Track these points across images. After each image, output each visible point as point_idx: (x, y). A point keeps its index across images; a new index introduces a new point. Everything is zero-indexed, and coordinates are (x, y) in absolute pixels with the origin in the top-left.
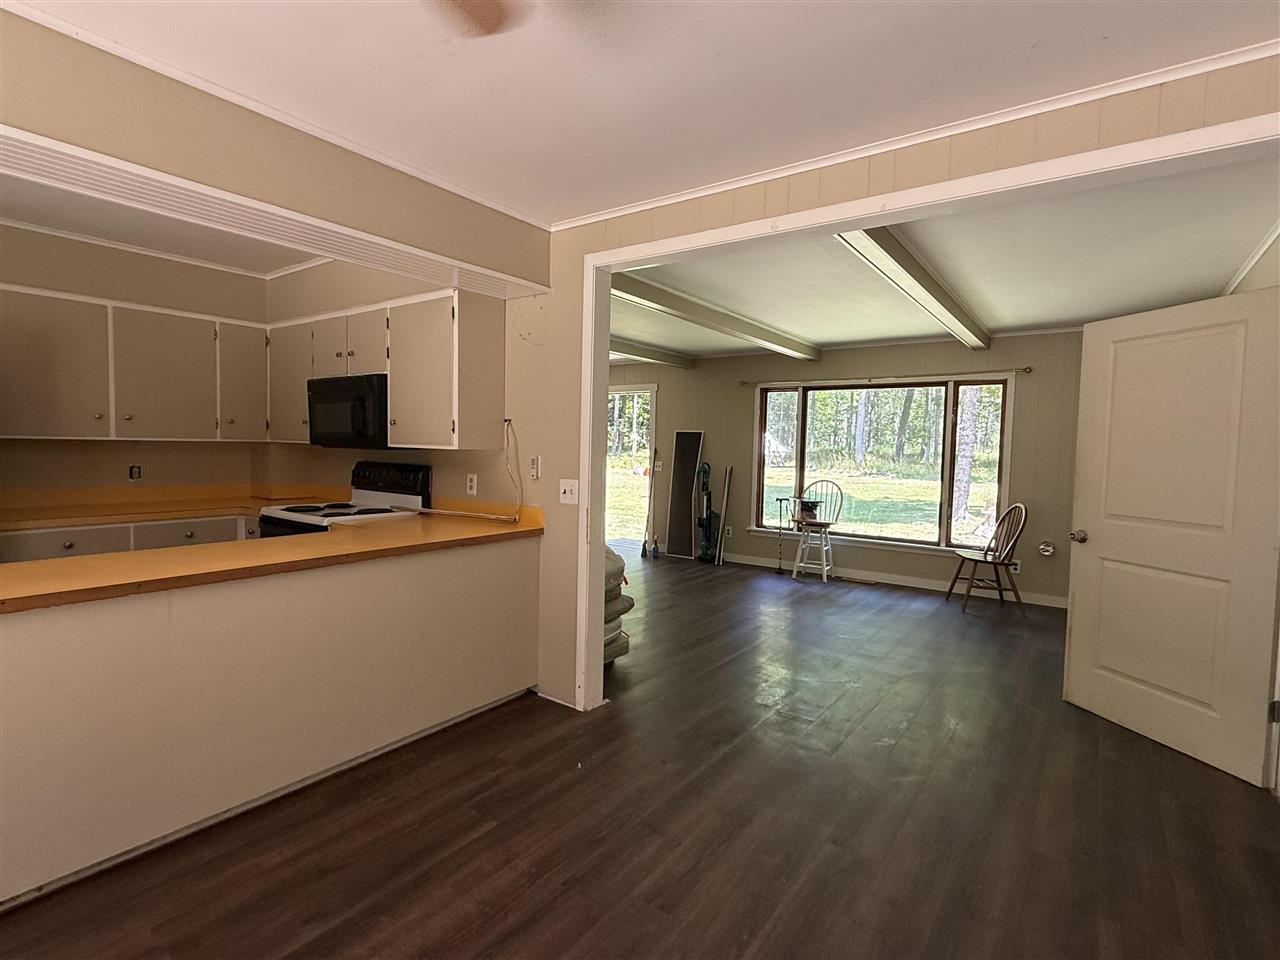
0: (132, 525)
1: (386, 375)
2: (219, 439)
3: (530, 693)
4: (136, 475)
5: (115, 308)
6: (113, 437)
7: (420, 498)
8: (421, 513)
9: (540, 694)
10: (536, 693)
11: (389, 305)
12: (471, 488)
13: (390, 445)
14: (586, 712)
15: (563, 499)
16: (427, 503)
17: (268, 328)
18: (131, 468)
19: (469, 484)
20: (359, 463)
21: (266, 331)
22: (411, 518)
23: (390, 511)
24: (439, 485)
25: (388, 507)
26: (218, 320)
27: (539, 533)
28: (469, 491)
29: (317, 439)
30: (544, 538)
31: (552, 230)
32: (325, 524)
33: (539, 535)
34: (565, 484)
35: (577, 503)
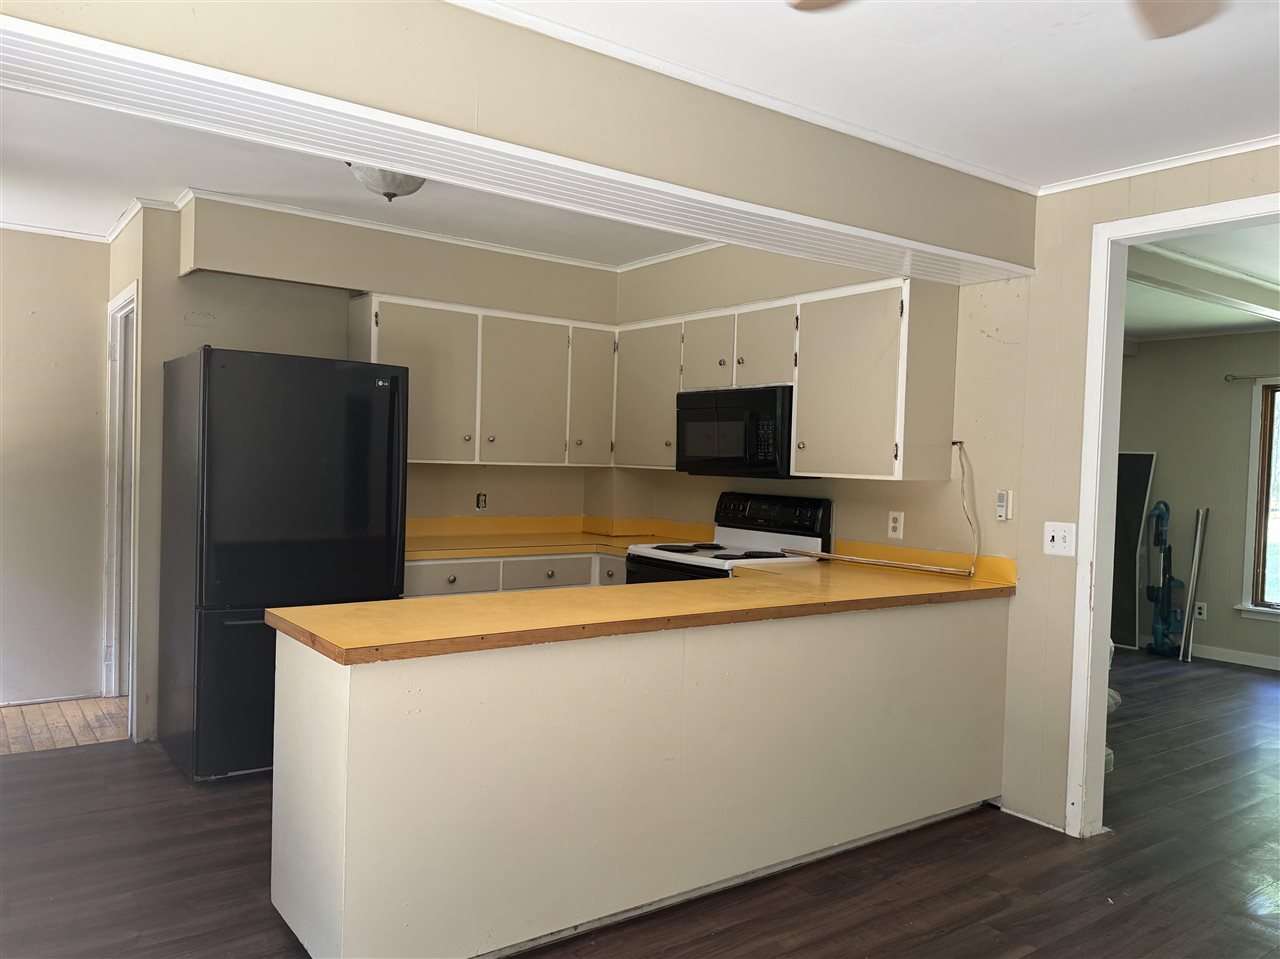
0: (502, 560)
1: (792, 387)
2: (566, 464)
3: (989, 807)
4: (482, 504)
5: (485, 317)
6: (477, 462)
7: (820, 540)
8: (821, 560)
9: (1003, 810)
10: (999, 808)
11: (799, 300)
12: (895, 529)
13: (793, 473)
14: (1081, 841)
15: (1049, 548)
16: (826, 548)
17: (617, 330)
18: (479, 495)
19: (891, 524)
20: (724, 495)
21: (614, 333)
22: (809, 567)
23: (784, 556)
24: (841, 524)
25: (779, 551)
26: (571, 324)
27: (1008, 592)
28: (891, 534)
29: (689, 463)
30: (1016, 602)
31: (1040, 193)
32: (726, 568)
33: (1010, 596)
34: (1050, 528)
35: (1073, 555)
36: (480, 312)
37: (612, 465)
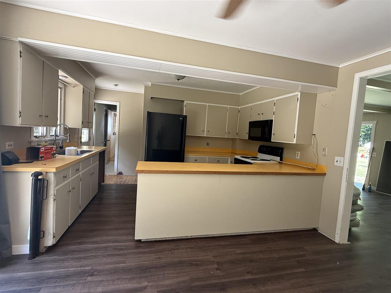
0: (207, 157)
1: (273, 120)
2: (226, 137)
4: (208, 145)
6: (205, 136)
7: (279, 158)
8: (279, 162)
9: (319, 231)
11: (275, 99)
12: (297, 156)
13: (272, 141)
14: (339, 244)
15: (336, 164)
16: (281, 159)
17: (239, 108)
18: (207, 143)
19: (297, 155)
20: (260, 146)
22: (276, 164)
23: (270, 161)
24: (285, 154)
25: (269, 159)
26: (228, 106)
27: (324, 174)
29: (250, 138)
30: (326, 177)
31: (340, 66)
32: (252, 162)
33: (324, 176)
34: (337, 158)
35: (343, 166)
36: (207, 104)
37: (237, 138)
